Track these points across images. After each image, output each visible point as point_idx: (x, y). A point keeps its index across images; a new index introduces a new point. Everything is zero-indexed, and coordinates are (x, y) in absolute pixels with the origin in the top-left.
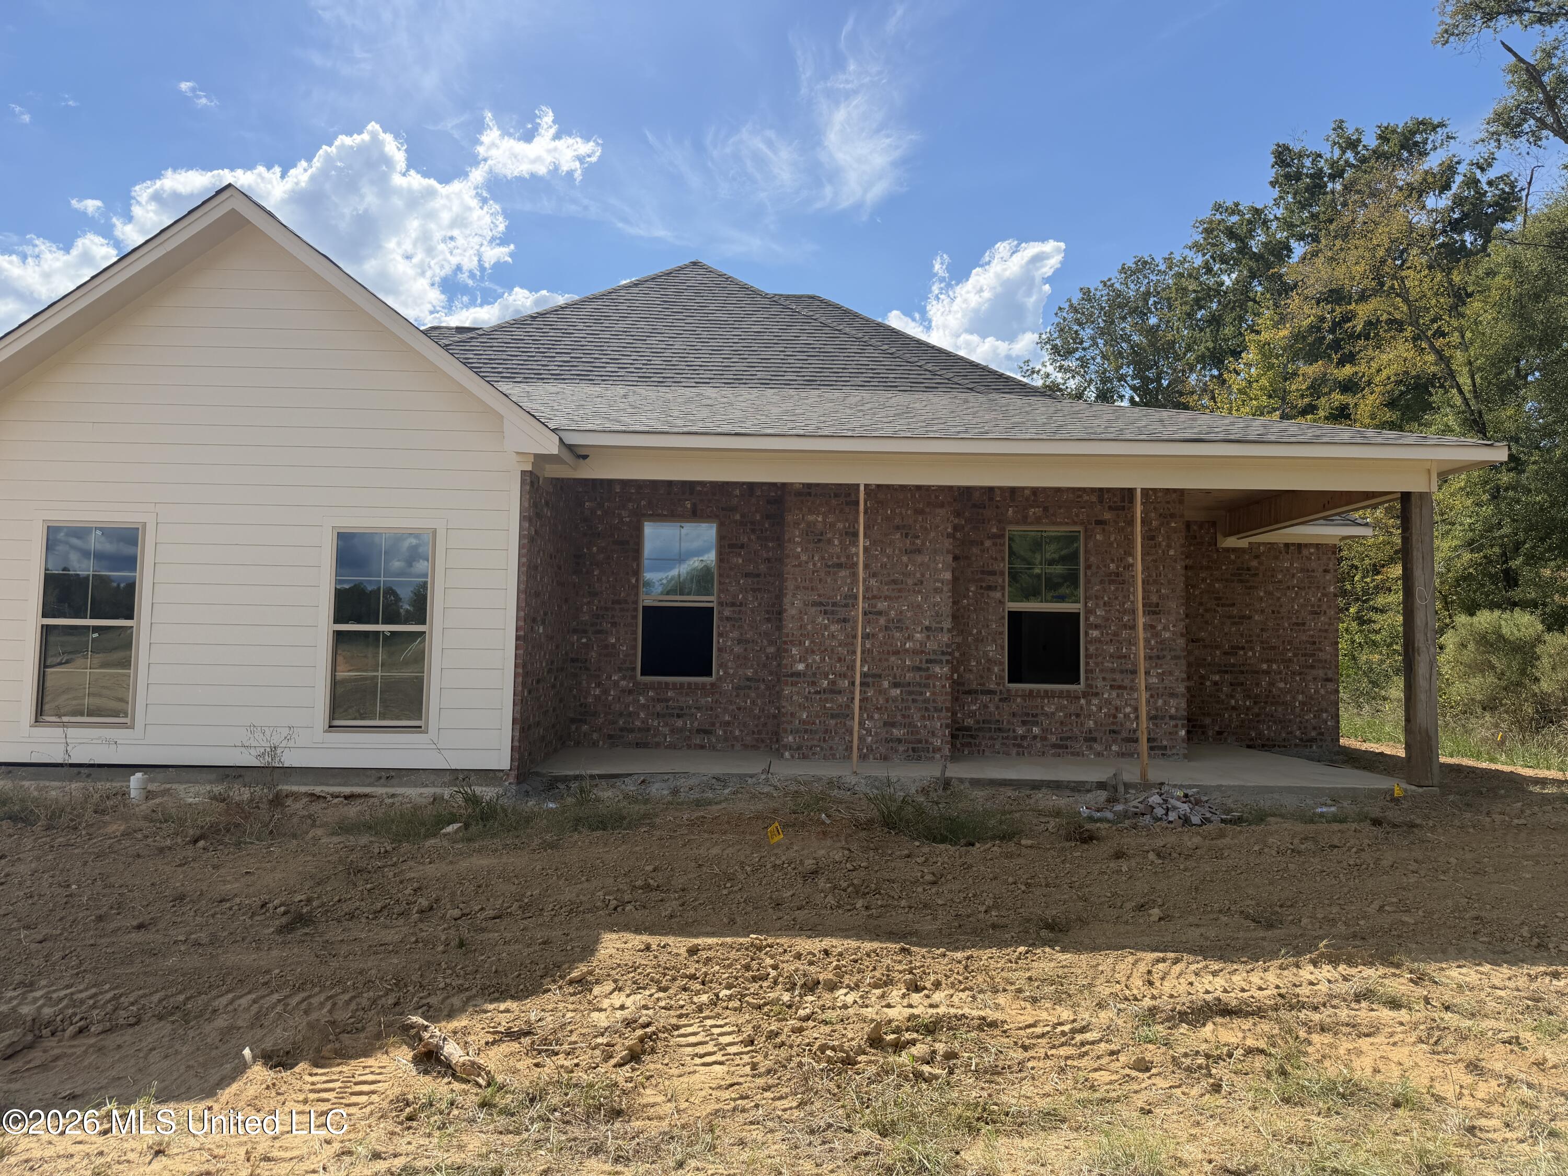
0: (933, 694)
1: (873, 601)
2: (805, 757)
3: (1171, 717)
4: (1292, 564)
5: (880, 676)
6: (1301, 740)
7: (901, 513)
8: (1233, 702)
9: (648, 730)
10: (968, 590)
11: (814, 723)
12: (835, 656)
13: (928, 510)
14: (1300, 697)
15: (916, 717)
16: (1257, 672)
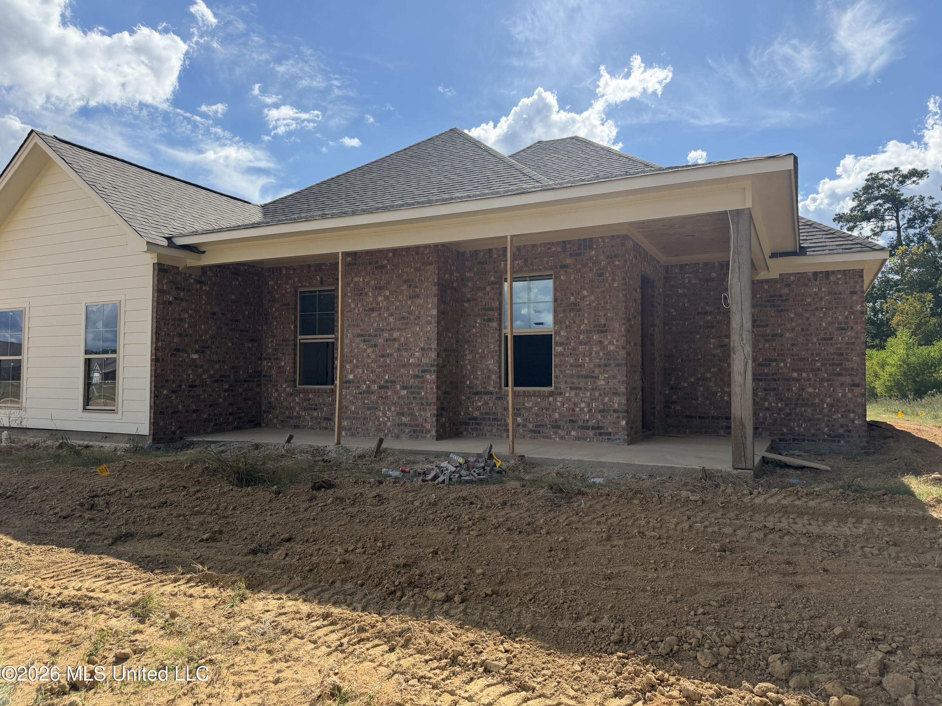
0: (426, 393)
1: (391, 332)
2: (353, 435)
3: (615, 411)
4: (820, 289)
5: (395, 382)
6: (829, 435)
7: (407, 272)
8: (767, 404)
9: (300, 418)
10: (476, 322)
11: (358, 413)
12: (370, 370)
13: (422, 268)
14: (828, 400)
15: (416, 409)
16: (788, 380)
